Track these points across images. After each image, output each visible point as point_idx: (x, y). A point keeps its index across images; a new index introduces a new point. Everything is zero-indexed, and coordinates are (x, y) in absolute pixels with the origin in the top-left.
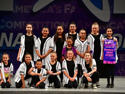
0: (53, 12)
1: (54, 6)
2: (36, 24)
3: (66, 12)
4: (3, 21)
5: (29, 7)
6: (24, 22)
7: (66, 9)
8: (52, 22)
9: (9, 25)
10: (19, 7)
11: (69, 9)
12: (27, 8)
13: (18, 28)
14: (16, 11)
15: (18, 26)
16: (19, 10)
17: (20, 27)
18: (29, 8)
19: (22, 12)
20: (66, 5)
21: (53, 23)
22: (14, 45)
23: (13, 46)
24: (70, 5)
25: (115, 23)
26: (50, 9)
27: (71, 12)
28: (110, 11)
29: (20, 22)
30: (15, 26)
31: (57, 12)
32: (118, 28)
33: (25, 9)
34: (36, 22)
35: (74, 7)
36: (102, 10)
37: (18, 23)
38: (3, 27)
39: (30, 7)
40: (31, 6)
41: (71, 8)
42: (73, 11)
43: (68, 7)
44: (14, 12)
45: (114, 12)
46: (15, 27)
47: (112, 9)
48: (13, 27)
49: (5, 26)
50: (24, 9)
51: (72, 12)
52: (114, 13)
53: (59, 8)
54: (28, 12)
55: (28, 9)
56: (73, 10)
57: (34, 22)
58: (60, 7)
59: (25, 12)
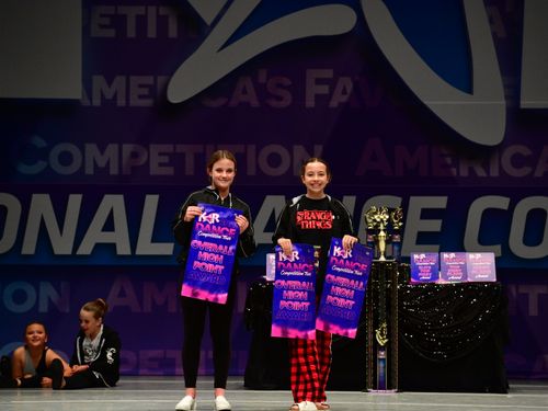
0: (255, 103)
1: (262, 77)
2: (183, 155)
3: (310, 103)
4: (39, 142)
5: (149, 80)
6: (128, 148)
7: (313, 91)
8: (252, 149)
9: (66, 159)
10: (110, 83)
11: (324, 89)
12: (141, 86)
13: (102, 172)
14: (97, 102)
15: (102, 164)
16: (109, 96)
17: (114, 171)
18: (152, 88)
19: (121, 102)
20: (312, 74)
21: (258, 151)
22: (86, 248)
23: (81, 251)
24: (328, 73)
25: (525, 151)
26: (245, 92)
27: (334, 104)
28: (506, 97)
29: (112, 149)
30: (92, 163)
31: (274, 103)
32: (539, 173)
33: (135, 92)
34: (180, 148)
35: (346, 83)
36: (469, 95)
37: (102, 150)
38: (37, 168)
39: (155, 80)
40: (161, 79)
41: (332, 83)
42: (344, 99)
43: (319, 81)
44: (86, 103)
45: (525, 103)
46: (89, 170)
47: (513, 91)
48: (83, 167)
49: (49, 166)
50: (131, 92)
51: (340, 104)
52: (522, 107)
53: (280, 86)
54: (148, 103)
55: (145, 91)
56: (344, 92)
57: (175, 148)
58: (287, 82)
59: (135, 102)
